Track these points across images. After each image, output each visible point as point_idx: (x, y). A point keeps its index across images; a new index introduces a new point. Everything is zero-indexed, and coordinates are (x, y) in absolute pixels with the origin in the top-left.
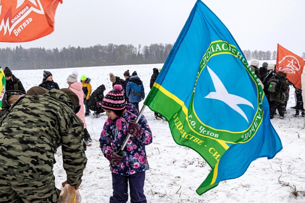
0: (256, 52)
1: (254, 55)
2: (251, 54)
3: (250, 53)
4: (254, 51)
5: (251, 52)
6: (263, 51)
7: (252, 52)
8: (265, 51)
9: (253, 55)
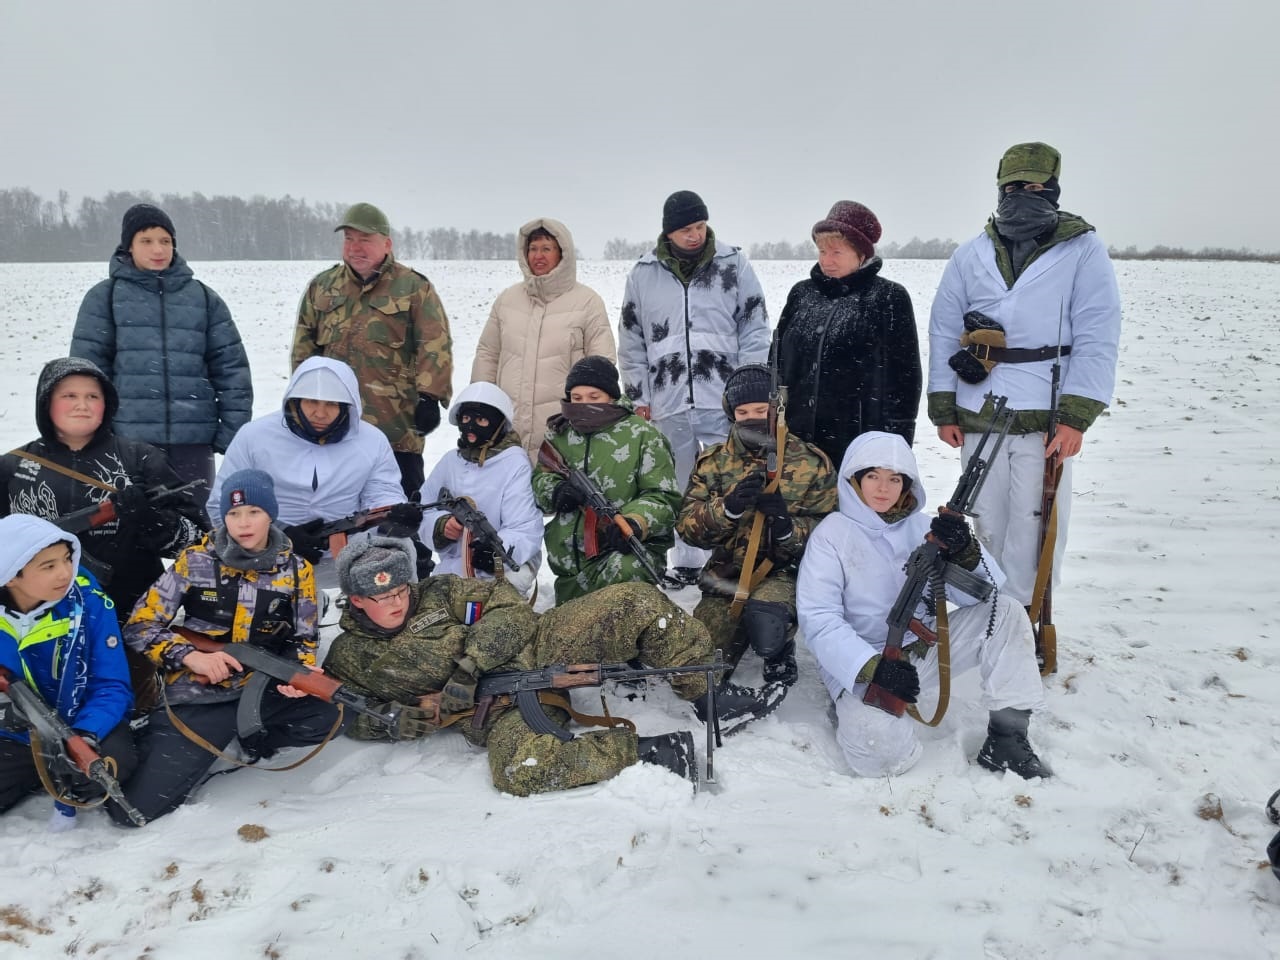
0: (473, 235)
1: (470, 246)
2: (461, 242)
3: (456, 238)
4: (468, 232)
5: (460, 235)
6: (494, 233)
7: (464, 236)
8: (503, 235)
9: (466, 244)
